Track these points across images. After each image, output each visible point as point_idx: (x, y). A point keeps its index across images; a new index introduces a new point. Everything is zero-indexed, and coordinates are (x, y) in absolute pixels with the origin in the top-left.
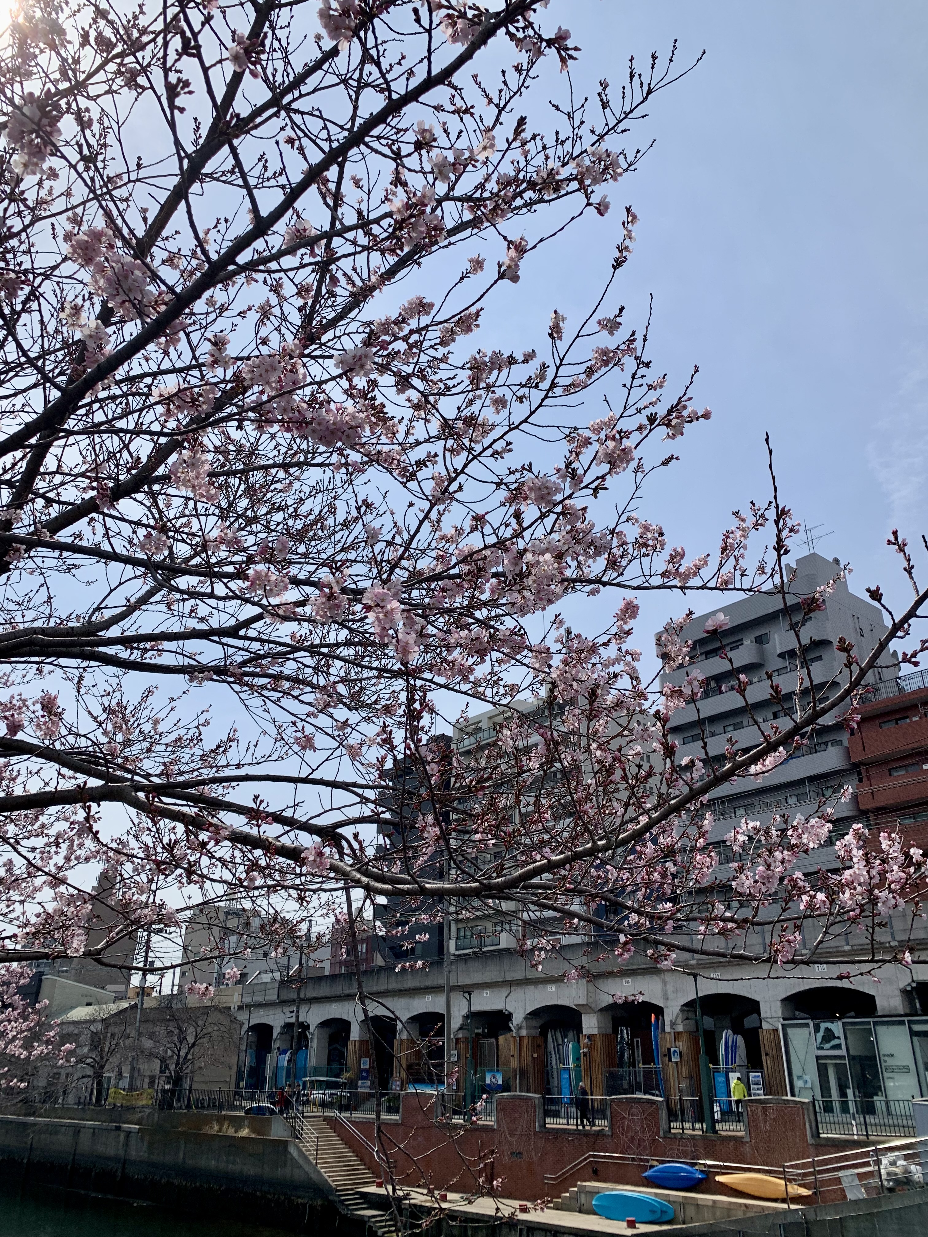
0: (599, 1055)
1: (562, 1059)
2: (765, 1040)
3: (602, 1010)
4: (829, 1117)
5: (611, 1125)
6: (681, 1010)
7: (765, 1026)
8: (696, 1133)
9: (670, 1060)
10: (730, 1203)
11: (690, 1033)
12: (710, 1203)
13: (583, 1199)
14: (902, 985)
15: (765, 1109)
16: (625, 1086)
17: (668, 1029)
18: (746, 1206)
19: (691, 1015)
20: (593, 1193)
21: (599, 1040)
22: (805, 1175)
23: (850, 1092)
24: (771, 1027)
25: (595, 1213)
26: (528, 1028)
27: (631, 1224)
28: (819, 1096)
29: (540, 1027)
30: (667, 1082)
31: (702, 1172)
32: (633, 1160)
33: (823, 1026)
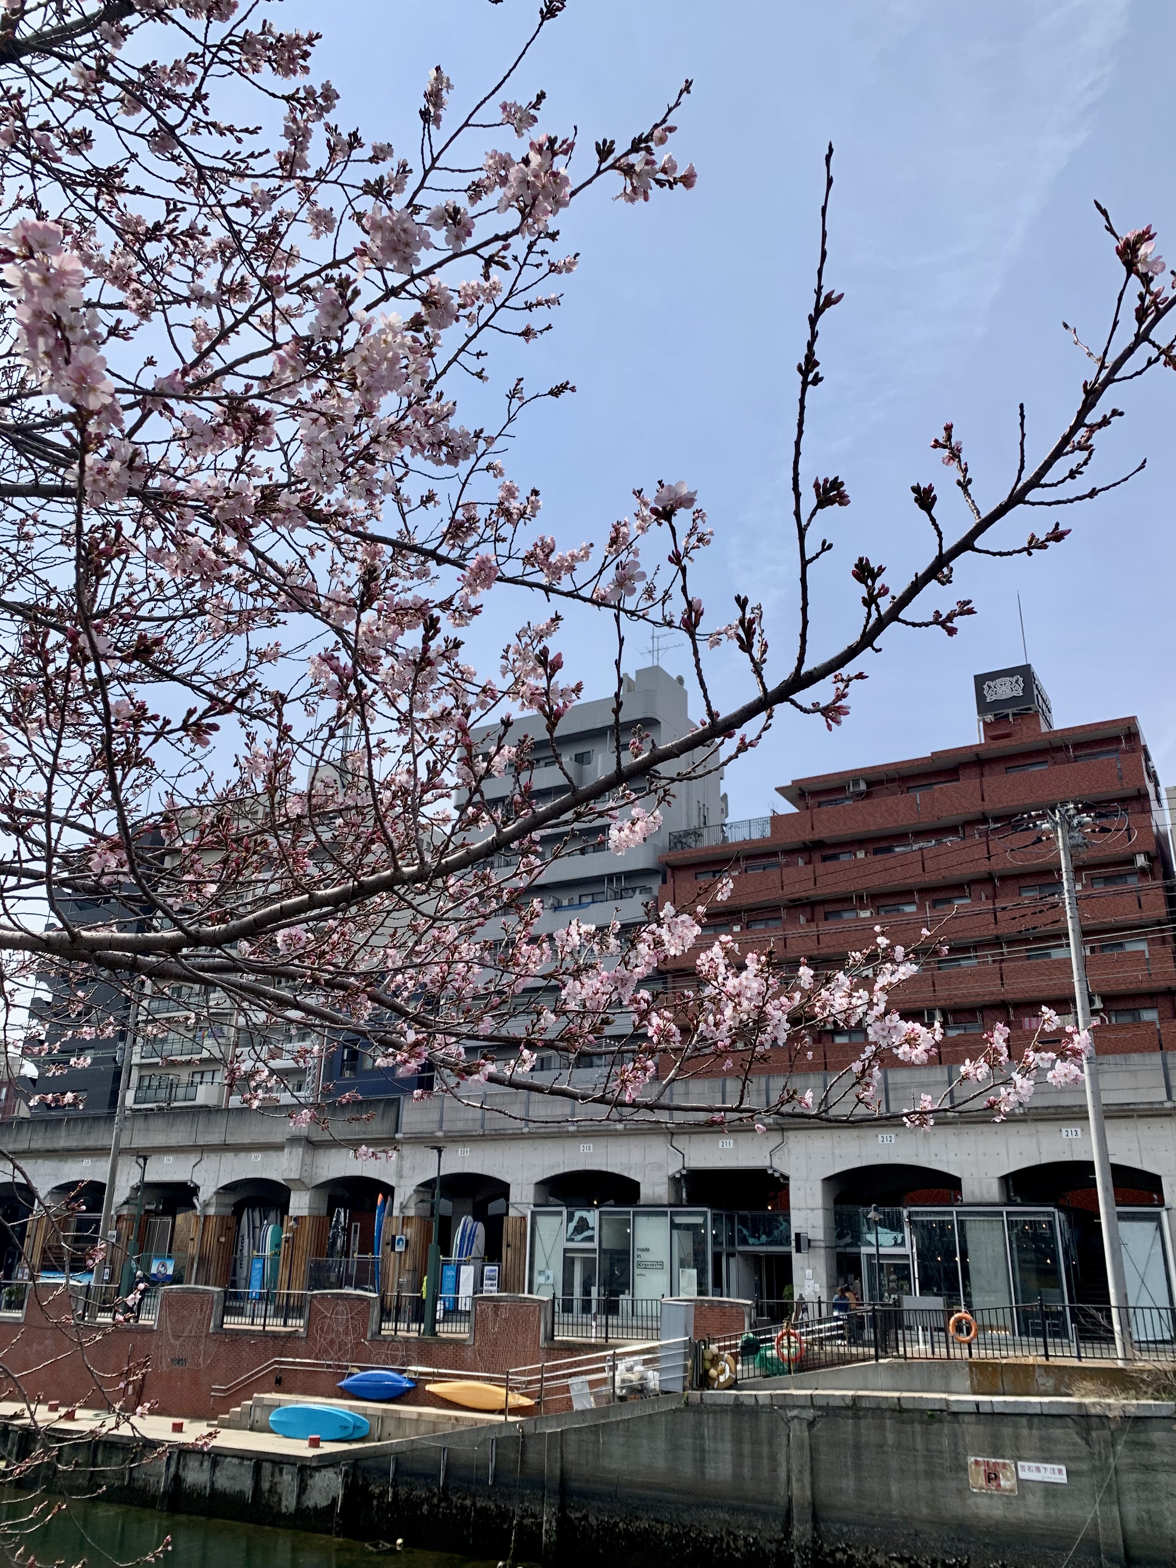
0: (305, 1242)
1: (257, 1246)
2: (509, 1227)
3: (319, 1187)
4: (567, 1318)
5: (308, 1326)
6: (416, 1191)
7: (512, 1212)
8: (412, 1334)
9: (393, 1249)
10: (438, 1416)
11: (422, 1218)
12: (415, 1417)
13: (258, 1414)
14: (670, 1173)
15: (496, 1308)
16: (333, 1279)
17: (396, 1212)
18: (457, 1419)
19: (428, 1197)
20: (271, 1407)
21: (307, 1225)
22: (530, 1382)
23: (594, 1290)
24: (519, 1215)
25: (271, 1431)
26: (218, 1205)
27: (315, 1443)
28: (559, 1295)
29: (234, 1205)
30: (385, 1276)
31: (411, 1380)
32: (329, 1366)
33: (578, 1214)
